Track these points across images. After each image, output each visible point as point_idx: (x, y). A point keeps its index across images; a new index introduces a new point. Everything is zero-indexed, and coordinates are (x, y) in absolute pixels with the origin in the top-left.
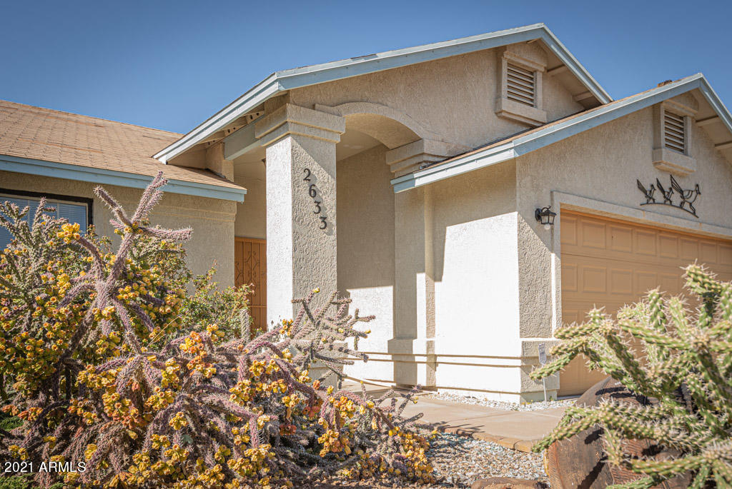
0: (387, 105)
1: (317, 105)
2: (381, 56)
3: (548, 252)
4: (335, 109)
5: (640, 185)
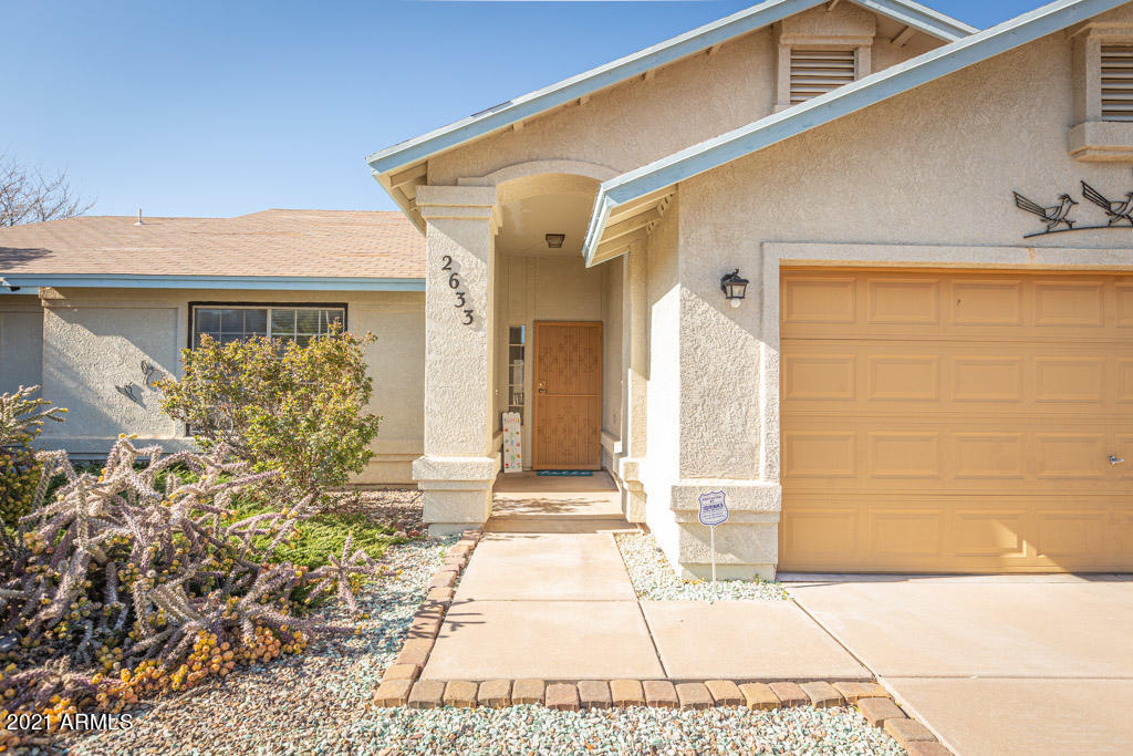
0: (568, 159)
1: (460, 179)
2: (516, 102)
3: (754, 341)
4: (485, 180)
5: (1021, 202)
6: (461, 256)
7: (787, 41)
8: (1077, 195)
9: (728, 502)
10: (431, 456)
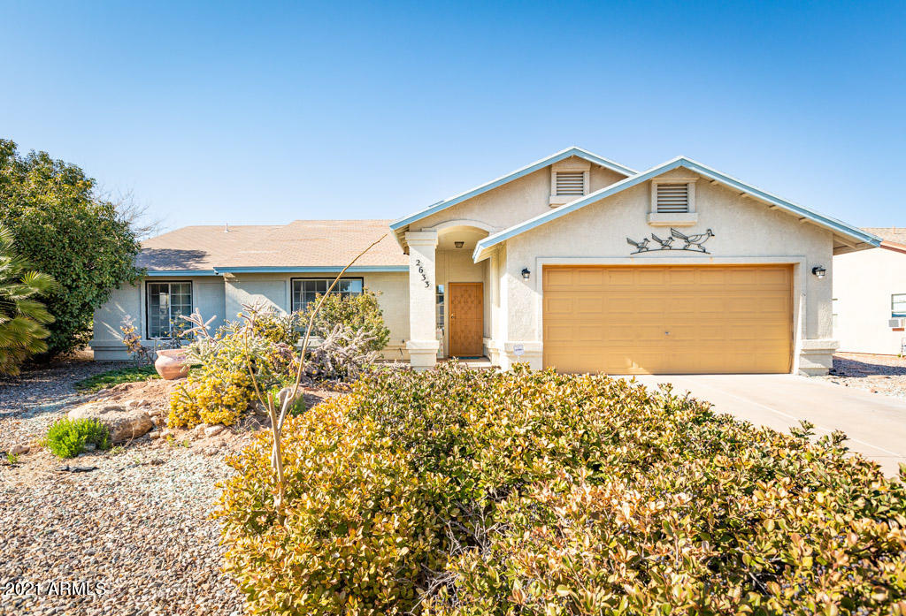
0: (466, 220)
1: (423, 229)
3: (533, 292)
4: (433, 229)
5: (630, 242)
6: (424, 260)
7: (555, 170)
8: (650, 238)
9: (525, 349)
10: (413, 339)
